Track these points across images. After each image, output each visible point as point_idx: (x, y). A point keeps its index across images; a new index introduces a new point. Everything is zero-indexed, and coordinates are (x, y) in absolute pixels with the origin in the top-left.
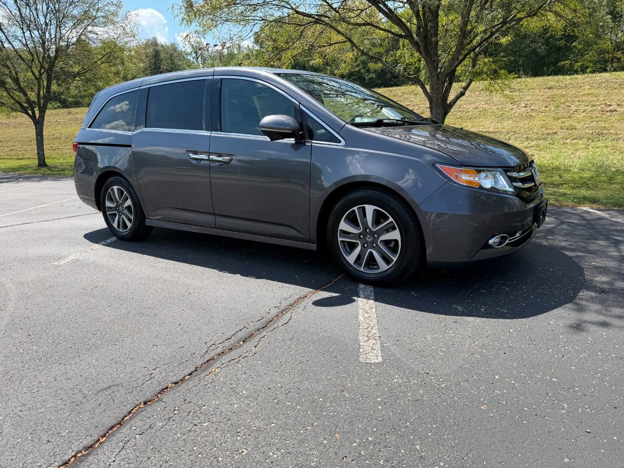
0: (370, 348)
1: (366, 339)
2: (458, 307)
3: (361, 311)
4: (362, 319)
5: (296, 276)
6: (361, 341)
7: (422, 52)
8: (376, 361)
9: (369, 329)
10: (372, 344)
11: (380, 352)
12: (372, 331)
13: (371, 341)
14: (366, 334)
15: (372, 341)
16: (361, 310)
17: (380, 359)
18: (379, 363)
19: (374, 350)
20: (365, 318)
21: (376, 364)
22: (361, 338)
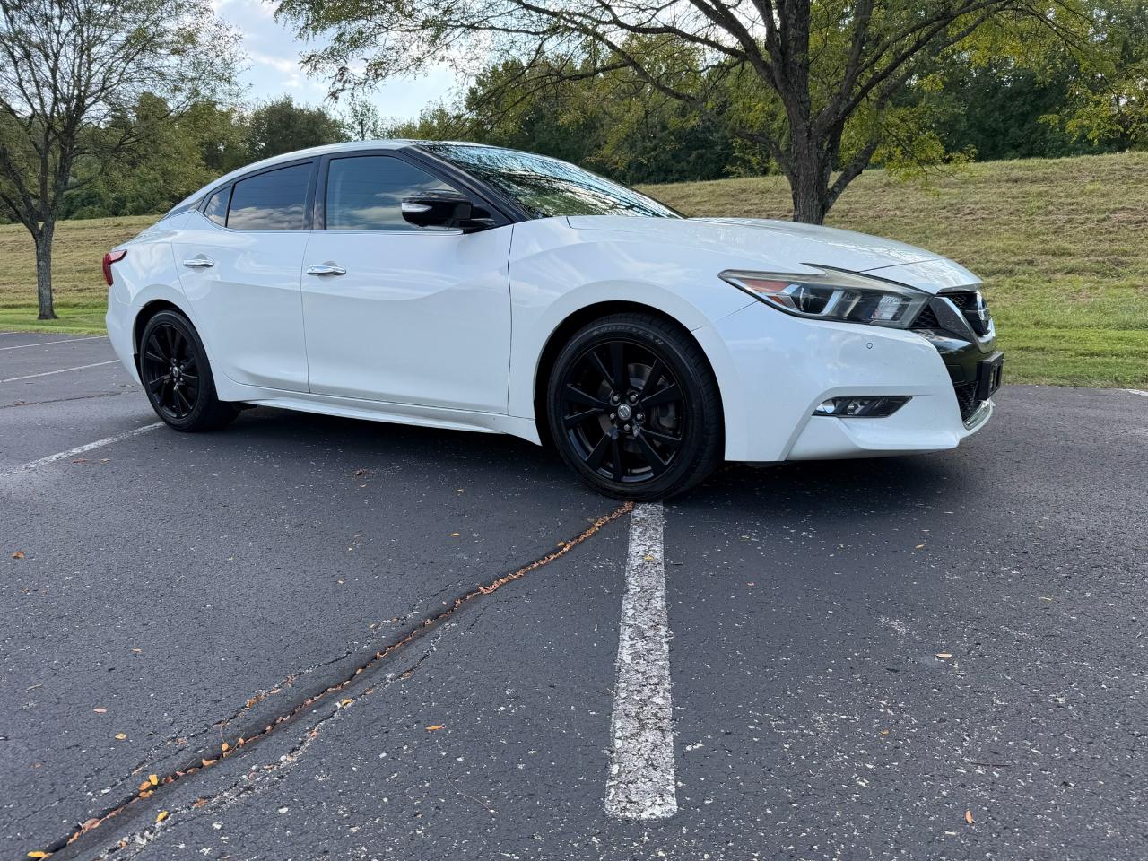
0: (641, 763)
1: (633, 726)
2: (895, 624)
3: (626, 634)
4: (628, 659)
5: (475, 535)
6: (619, 734)
7: (777, 82)
8: (658, 812)
9: (647, 691)
10: (650, 746)
11: (671, 777)
12: (654, 700)
13: (647, 734)
14: (634, 710)
15: (650, 736)
16: (629, 631)
17: (673, 805)
18: (665, 822)
19: (655, 768)
20: (637, 655)
21: (654, 824)
22: (619, 725)
